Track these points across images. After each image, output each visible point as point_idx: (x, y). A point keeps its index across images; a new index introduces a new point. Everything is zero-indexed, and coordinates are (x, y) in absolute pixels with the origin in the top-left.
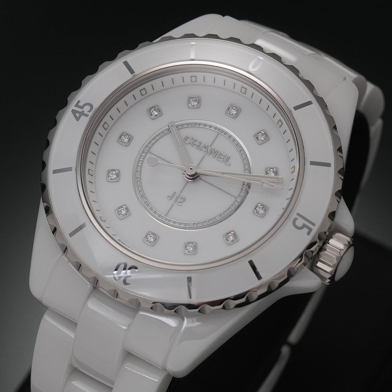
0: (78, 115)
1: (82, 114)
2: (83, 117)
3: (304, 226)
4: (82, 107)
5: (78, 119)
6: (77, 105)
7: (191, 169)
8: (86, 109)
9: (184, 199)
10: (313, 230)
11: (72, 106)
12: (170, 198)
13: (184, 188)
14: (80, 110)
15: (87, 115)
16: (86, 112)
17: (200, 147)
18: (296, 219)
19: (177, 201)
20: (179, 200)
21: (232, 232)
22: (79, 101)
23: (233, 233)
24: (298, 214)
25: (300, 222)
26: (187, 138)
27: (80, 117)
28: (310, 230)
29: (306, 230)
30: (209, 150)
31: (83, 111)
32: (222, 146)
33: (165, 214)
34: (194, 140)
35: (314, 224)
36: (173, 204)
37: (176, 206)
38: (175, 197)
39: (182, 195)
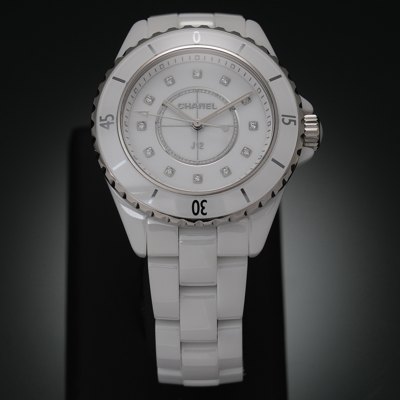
0: (106, 126)
1: (109, 123)
2: (110, 126)
3: (290, 121)
4: (105, 120)
5: (108, 128)
6: (101, 120)
7: (197, 123)
8: (110, 119)
9: (202, 144)
10: (296, 121)
11: (98, 123)
12: (193, 148)
13: (198, 137)
14: (106, 122)
15: (113, 123)
17: (191, 107)
18: (283, 119)
19: (199, 147)
20: (199, 146)
21: (245, 149)
22: (101, 117)
23: (246, 148)
24: (283, 116)
25: (287, 120)
26: (180, 105)
27: (108, 126)
28: (295, 121)
29: (292, 123)
30: (198, 106)
31: (108, 122)
32: (204, 98)
33: (197, 159)
34: (184, 104)
35: (295, 117)
36: (198, 150)
37: (200, 151)
38: (196, 146)
39: (199, 142)
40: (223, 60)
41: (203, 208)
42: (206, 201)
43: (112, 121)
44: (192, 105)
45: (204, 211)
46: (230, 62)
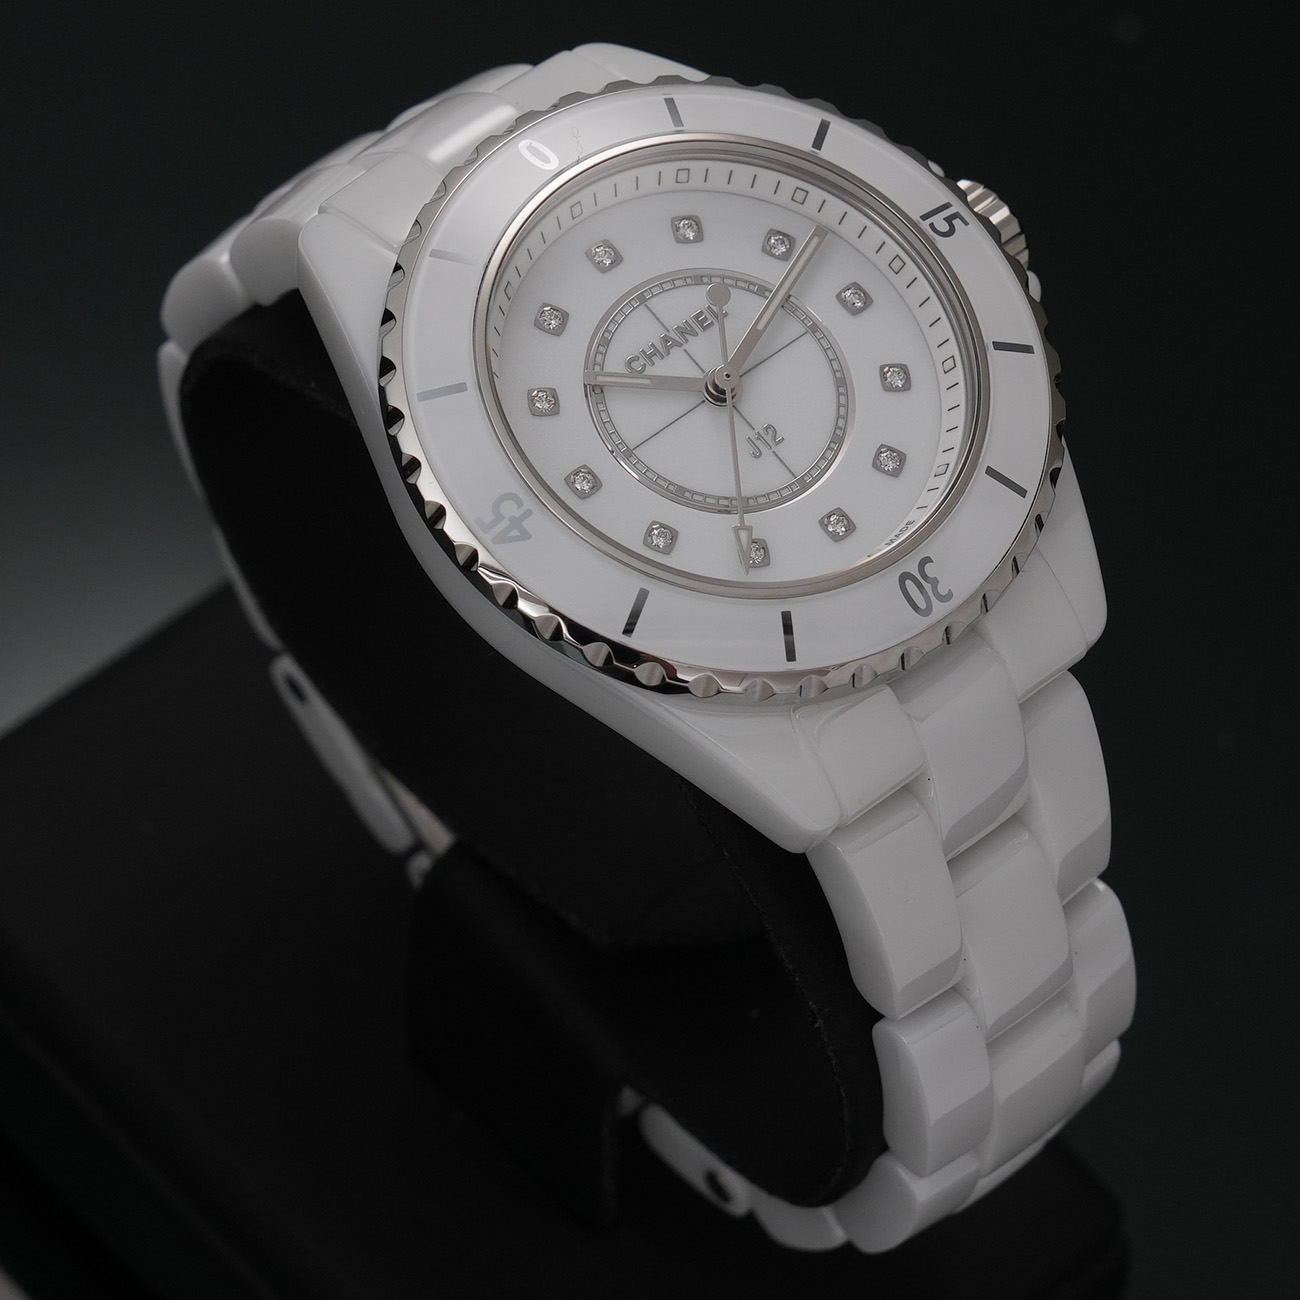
1: (516, 522)
2: (527, 524)
3: (949, 220)
4: (499, 518)
5: (525, 536)
7: (728, 376)
8: (509, 509)
9: (771, 429)
10: (961, 212)
12: (757, 453)
13: (743, 417)
14: (505, 523)
15: (529, 513)
16: (517, 513)
17: (662, 351)
18: (933, 227)
19: (770, 443)
20: (768, 438)
21: (886, 370)
23: (887, 368)
24: (925, 217)
25: (940, 223)
26: (629, 364)
27: (522, 529)
28: (958, 215)
29: (959, 224)
30: (676, 337)
31: (513, 520)
33: (790, 476)
34: (639, 355)
35: (946, 206)
36: (774, 452)
37: (780, 450)
38: (759, 444)
39: (759, 428)
40: (648, 174)
41: (934, 582)
42: (927, 560)
43: (523, 510)
44: (659, 346)
45: (943, 591)
46: (669, 169)
